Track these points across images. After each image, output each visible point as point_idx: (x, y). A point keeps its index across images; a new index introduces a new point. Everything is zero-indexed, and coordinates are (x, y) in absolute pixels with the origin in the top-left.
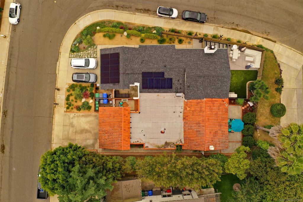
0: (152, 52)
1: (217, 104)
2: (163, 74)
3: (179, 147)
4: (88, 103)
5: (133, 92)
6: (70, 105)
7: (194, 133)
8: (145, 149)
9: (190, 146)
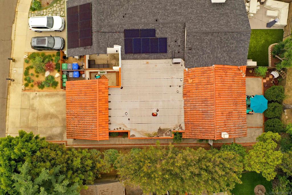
0: (138, 3)
1: (230, 73)
2: (154, 31)
3: (178, 136)
4: (53, 78)
5: (113, 62)
6: (29, 81)
7: (199, 115)
8: (131, 138)
9: (193, 133)
